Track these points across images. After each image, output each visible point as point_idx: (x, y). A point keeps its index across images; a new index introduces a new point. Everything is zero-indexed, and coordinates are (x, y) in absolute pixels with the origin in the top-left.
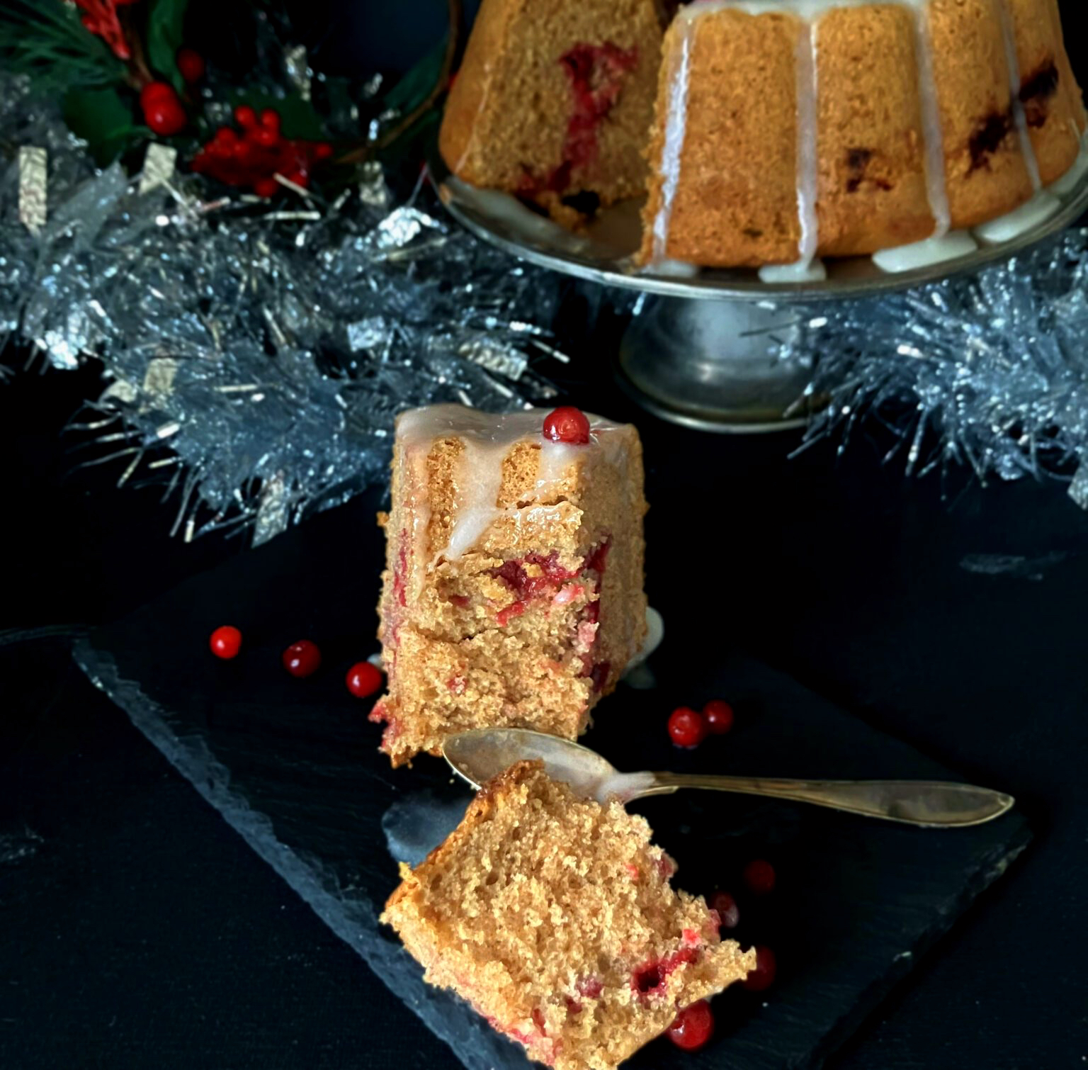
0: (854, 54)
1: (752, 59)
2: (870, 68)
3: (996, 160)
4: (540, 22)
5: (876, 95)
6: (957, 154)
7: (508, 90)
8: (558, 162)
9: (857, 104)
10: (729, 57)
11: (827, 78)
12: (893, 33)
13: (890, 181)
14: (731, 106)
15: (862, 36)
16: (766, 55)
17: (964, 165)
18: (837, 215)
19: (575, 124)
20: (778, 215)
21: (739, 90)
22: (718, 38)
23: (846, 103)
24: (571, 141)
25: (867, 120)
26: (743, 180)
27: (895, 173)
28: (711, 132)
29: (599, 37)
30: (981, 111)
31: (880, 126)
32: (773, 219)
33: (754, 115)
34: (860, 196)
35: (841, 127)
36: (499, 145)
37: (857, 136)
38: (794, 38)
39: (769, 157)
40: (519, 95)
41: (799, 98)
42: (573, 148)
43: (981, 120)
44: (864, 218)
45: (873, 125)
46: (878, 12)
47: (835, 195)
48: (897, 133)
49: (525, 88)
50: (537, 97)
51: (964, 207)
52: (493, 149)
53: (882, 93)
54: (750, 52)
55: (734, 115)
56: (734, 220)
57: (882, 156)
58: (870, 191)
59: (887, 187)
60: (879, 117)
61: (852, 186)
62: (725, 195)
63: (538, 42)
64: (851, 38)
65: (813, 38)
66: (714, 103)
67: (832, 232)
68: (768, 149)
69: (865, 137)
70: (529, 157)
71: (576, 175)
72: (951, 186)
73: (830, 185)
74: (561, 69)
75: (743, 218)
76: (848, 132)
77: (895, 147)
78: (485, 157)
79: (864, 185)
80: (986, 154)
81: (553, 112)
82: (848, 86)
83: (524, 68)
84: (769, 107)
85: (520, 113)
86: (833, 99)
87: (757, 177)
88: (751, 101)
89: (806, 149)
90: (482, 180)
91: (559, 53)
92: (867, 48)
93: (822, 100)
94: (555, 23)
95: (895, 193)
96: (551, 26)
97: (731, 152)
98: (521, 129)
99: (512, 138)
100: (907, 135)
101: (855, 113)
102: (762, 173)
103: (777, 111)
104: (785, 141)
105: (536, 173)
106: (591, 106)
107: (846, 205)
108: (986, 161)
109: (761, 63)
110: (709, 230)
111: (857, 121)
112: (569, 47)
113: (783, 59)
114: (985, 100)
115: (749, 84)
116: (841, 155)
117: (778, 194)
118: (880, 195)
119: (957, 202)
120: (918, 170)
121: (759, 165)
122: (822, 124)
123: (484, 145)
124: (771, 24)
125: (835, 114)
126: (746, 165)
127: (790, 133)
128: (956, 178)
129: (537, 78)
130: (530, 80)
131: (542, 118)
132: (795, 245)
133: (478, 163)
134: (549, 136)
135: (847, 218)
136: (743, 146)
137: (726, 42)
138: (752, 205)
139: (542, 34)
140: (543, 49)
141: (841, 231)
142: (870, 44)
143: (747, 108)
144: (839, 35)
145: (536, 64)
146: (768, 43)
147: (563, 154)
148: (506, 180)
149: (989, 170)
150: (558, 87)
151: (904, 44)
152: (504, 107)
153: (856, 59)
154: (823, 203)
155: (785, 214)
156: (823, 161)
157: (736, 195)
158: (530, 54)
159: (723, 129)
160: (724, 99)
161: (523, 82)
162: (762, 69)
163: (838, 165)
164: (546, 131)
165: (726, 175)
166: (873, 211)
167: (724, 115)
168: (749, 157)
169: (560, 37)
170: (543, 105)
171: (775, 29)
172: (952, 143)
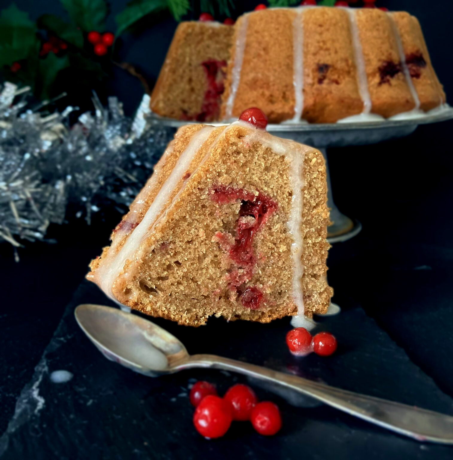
0: (320, 24)
1: (273, 25)
2: (328, 30)
3: (393, 81)
4: (193, 46)
5: (331, 41)
6: (373, 74)
7: (177, 73)
8: (199, 111)
9: (321, 44)
10: (262, 25)
11: (307, 34)
13: (339, 81)
14: (263, 45)
15: (323, 17)
16: (279, 24)
17: (377, 79)
18: (313, 94)
19: (208, 95)
20: (284, 93)
21: (267, 39)
23: (317, 44)
24: (206, 103)
25: (327, 53)
26: (268, 77)
27: (341, 77)
28: (254, 58)
29: (220, 57)
30: (384, 58)
31: (333, 55)
32: (282, 95)
33: (273, 49)
34: (325, 85)
35: (315, 54)
36: (171, 98)
37: (322, 59)
38: (292, 18)
39: (280, 67)
40: (182, 77)
41: (295, 43)
42: (207, 106)
43: (384, 61)
44: (326, 96)
45: (330, 54)
47: (313, 85)
48: (341, 59)
49: (185, 74)
50: (190, 80)
51: (378, 99)
52: (169, 99)
53: (333, 41)
54: (272, 22)
55: (264, 49)
56: (263, 95)
57: (335, 69)
58: (328, 84)
59: (337, 83)
60: (332, 52)
61: (320, 81)
62: (259, 83)
63: (191, 54)
64: (318, 17)
66: (255, 45)
67: (311, 101)
68: (280, 63)
69: (326, 59)
70: (186, 106)
72: (371, 89)
73: (310, 81)
74: (201, 68)
75: (267, 93)
76: (318, 57)
77: (340, 65)
78: (165, 102)
79: (326, 81)
80: (388, 77)
81: (197, 87)
82: (318, 37)
83: (185, 65)
84: (280, 45)
85: (182, 85)
86: (310, 43)
87: (274, 76)
88: (272, 43)
89: (298, 65)
90: (163, 112)
91: (201, 61)
92: (325, 22)
93: (305, 44)
94: (200, 47)
95: (342, 86)
96: (198, 49)
97: (262, 65)
98: (182, 93)
99: (178, 96)
100: (347, 61)
101: (321, 48)
102: (277, 74)
103: (284, 48)
104: (288, 61)
105: (189, 115)
106: (215, 87)
107: (318, 89)
108: (388, 81)
109: (277, 27)
110: (252, 100)
111: (322, 52)
112: (206, 59)
113: (287, 26)
114: (386, 54)
115: (271, 36)
116: (314, 67)
117: (284, 84)
118: (334, 86)
119: (374, 96)
120: (354, 78)
121: (275, 70)
122: (306, 54)
123: (165, 97)
125: (312, 49)
126: (269, 70)
127: (291, 58)
128: (373, 86)
129: (191, 71)
130: (187, 71)
131: (192, 90)
132: (292, 108)
133: (161, 105)
134: (196, 98)
135: (318, 95)
136: (268, 62)
138: (272, 88)
139: (194, 51)
140: (194, 58)
141: (315, 101)
142: (327, 20)
143: (270, 46)
144: (313, 16)
145: (190, 65)
146: (280, 19)
147: (202, 109)
148: (174, 115)
149: (390, 85)
150: (200, 77)
151: (343, 23)
152: (175, 81)
153: (321, 26)
154: (306, 89)
155: (288, 93)
156: (306, 70)
157: (264, 84)
158: (187, 59)
159: (259, 55)
160: (260, 43)
161: (184, 72)
162: (278, 29)
163: (313, 71)
164: (194, 96)
165: (260, 75)
166: (331, 92)
167: (260, 50)
168: (271, 67)
169: (202, 54)
170: (193, 84)
172: (370, 69)
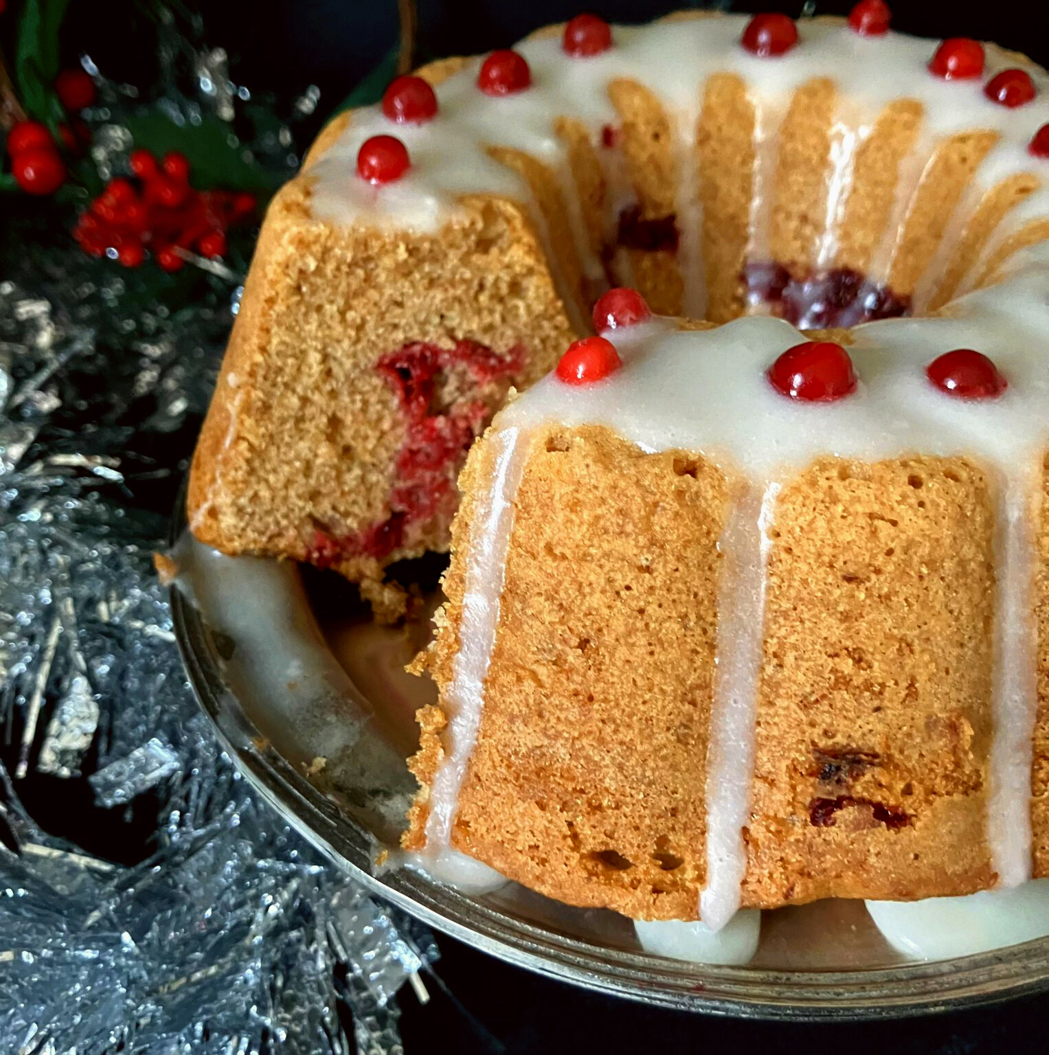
0: (852, 569)
1: (627, 546)
2: (884, 600)
4: (331, 309)
5: (892, 652)
7: (276, 413)
8: (380, 515)
9: (847, 666)
10: (579, 534)
11: (786, 604)
12: (946, 532)
13: (906, 810)
14: (580, 627)
15: (874, 533)
19: (408, 461)
22: (561, 491)
23: (823, 661)
24: (402, 485)
26: (594, 768)
27: (918, 794)
29: (451, 333)
31: (894, 711)
32: (652, 848)
33: (622, 652)
34: (837, 832)
35: (807, 702)
36: (265, 493)
37: (841, 725)
38: (722, 511)
40: (299, 420)
41: (723, 632)
42: (405, 495)
45: (879, 708)
46: (915, 482)
47: (785, 823)
48: (931, 724)
49: (310, 411)
50: (335, 422)
52: (255, 499)
53: (906, 646)
54: (622, 533)
55: (584, 644)
56: (573, 835)
57: (893, 765)
58: (858, 825)
59: (896, 819)
60: (894, 694)
61: (822, 811)
62: (557, 785)
63: (330, 341)
64: (846, 537)
65: (767, 517)
66: (547, 612)
69: (858, 730)
70: (324, 509)
71: (414, 532)
73: (776, 803)
75: (590, 835)
76: (822, 715)
77: (923, 750)
78: (240, 511)
79: (847, 813)
81: (367, 445)
82: (833, 629)
83: (307, 381)
84: (656, 642)
85: (303, 446)
86: (795, 647)
88: (619, 626)
90: (237, 544)
92: (880, 560)
93: (773, 645)
94: (361, 311)
95: (914, 832)
96: (352, 316)
97: (574, 714)
98: (306, 470)
99: (289, 483)
100: (954, 728)
101: (842, 682)
103: (674, 654)
104: (687, 708)
105: (339, 532)
106: (434, 437)
107: (805, 846)
109: (645, 558)
110: (525, 840)
111: (844, 696)
112: (391, 348)
113: (692, 554)
115: (616, 593)
116: (804, 758)
117: (663, 803)
118: (881, 835)
121: (629, 747)
122: (769, 692)
123: (238, 494)
124: (673, 481)
125: (798, 678)
127: (699, 695)
129: (333, 394)
130: (318, 398)
131: (346, 454)
133: (228, 520)
134: (363, 479)
136: (598, 705)
137: (574, 506)
138: (610, 815)
139: (338, 329)
140: (339, 351)
142: (890, 552)
143: (609, 639)
144: (821, 524)
145: (327, 374)
146: (661, 521)
147: (387, 506)
148: (282, 543)
150: (375, 409)
151: (968, 551)
152: (272, 438)
153: (853, 579)
154: (758, 831)
155: (677, 839)
156: (764, 756)
158: (314, 358)
159: (561, 664)
160: (566, 610)
161: (306, 401)
162: (646, 569)
164: (357, 471)
165: (561, 750)
166: (861, 864)
167: (565, 641)
168: (609, 729)
169: (371, 333)
170: (348, 434)
171: (680, 494)
